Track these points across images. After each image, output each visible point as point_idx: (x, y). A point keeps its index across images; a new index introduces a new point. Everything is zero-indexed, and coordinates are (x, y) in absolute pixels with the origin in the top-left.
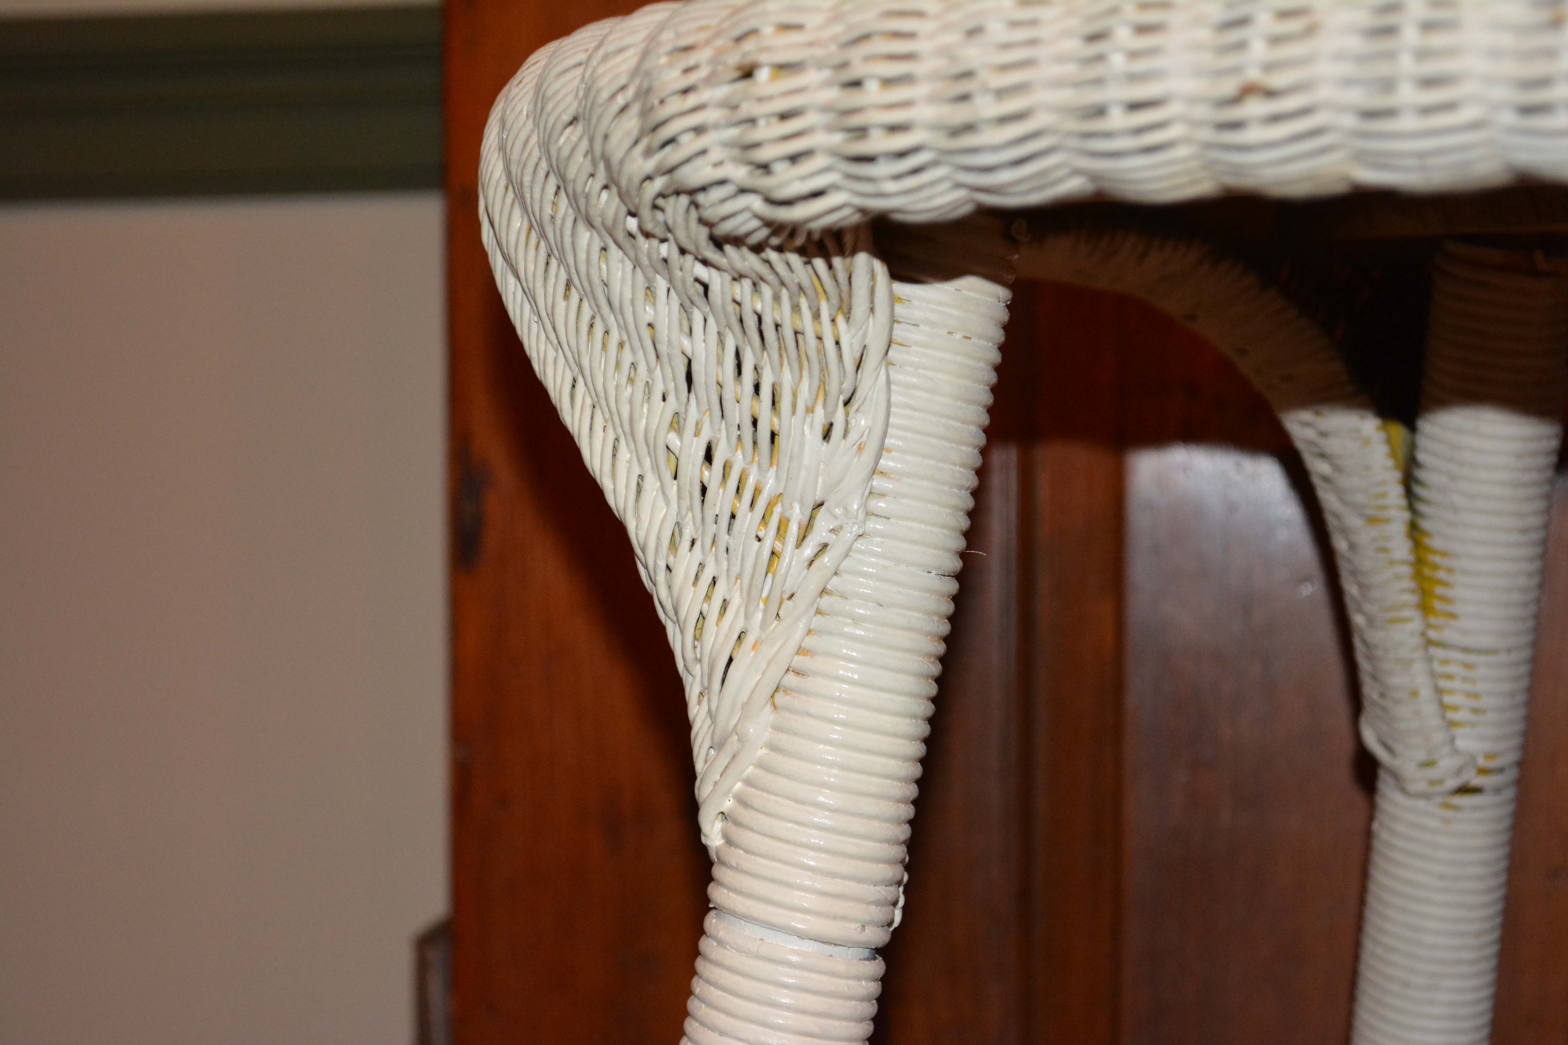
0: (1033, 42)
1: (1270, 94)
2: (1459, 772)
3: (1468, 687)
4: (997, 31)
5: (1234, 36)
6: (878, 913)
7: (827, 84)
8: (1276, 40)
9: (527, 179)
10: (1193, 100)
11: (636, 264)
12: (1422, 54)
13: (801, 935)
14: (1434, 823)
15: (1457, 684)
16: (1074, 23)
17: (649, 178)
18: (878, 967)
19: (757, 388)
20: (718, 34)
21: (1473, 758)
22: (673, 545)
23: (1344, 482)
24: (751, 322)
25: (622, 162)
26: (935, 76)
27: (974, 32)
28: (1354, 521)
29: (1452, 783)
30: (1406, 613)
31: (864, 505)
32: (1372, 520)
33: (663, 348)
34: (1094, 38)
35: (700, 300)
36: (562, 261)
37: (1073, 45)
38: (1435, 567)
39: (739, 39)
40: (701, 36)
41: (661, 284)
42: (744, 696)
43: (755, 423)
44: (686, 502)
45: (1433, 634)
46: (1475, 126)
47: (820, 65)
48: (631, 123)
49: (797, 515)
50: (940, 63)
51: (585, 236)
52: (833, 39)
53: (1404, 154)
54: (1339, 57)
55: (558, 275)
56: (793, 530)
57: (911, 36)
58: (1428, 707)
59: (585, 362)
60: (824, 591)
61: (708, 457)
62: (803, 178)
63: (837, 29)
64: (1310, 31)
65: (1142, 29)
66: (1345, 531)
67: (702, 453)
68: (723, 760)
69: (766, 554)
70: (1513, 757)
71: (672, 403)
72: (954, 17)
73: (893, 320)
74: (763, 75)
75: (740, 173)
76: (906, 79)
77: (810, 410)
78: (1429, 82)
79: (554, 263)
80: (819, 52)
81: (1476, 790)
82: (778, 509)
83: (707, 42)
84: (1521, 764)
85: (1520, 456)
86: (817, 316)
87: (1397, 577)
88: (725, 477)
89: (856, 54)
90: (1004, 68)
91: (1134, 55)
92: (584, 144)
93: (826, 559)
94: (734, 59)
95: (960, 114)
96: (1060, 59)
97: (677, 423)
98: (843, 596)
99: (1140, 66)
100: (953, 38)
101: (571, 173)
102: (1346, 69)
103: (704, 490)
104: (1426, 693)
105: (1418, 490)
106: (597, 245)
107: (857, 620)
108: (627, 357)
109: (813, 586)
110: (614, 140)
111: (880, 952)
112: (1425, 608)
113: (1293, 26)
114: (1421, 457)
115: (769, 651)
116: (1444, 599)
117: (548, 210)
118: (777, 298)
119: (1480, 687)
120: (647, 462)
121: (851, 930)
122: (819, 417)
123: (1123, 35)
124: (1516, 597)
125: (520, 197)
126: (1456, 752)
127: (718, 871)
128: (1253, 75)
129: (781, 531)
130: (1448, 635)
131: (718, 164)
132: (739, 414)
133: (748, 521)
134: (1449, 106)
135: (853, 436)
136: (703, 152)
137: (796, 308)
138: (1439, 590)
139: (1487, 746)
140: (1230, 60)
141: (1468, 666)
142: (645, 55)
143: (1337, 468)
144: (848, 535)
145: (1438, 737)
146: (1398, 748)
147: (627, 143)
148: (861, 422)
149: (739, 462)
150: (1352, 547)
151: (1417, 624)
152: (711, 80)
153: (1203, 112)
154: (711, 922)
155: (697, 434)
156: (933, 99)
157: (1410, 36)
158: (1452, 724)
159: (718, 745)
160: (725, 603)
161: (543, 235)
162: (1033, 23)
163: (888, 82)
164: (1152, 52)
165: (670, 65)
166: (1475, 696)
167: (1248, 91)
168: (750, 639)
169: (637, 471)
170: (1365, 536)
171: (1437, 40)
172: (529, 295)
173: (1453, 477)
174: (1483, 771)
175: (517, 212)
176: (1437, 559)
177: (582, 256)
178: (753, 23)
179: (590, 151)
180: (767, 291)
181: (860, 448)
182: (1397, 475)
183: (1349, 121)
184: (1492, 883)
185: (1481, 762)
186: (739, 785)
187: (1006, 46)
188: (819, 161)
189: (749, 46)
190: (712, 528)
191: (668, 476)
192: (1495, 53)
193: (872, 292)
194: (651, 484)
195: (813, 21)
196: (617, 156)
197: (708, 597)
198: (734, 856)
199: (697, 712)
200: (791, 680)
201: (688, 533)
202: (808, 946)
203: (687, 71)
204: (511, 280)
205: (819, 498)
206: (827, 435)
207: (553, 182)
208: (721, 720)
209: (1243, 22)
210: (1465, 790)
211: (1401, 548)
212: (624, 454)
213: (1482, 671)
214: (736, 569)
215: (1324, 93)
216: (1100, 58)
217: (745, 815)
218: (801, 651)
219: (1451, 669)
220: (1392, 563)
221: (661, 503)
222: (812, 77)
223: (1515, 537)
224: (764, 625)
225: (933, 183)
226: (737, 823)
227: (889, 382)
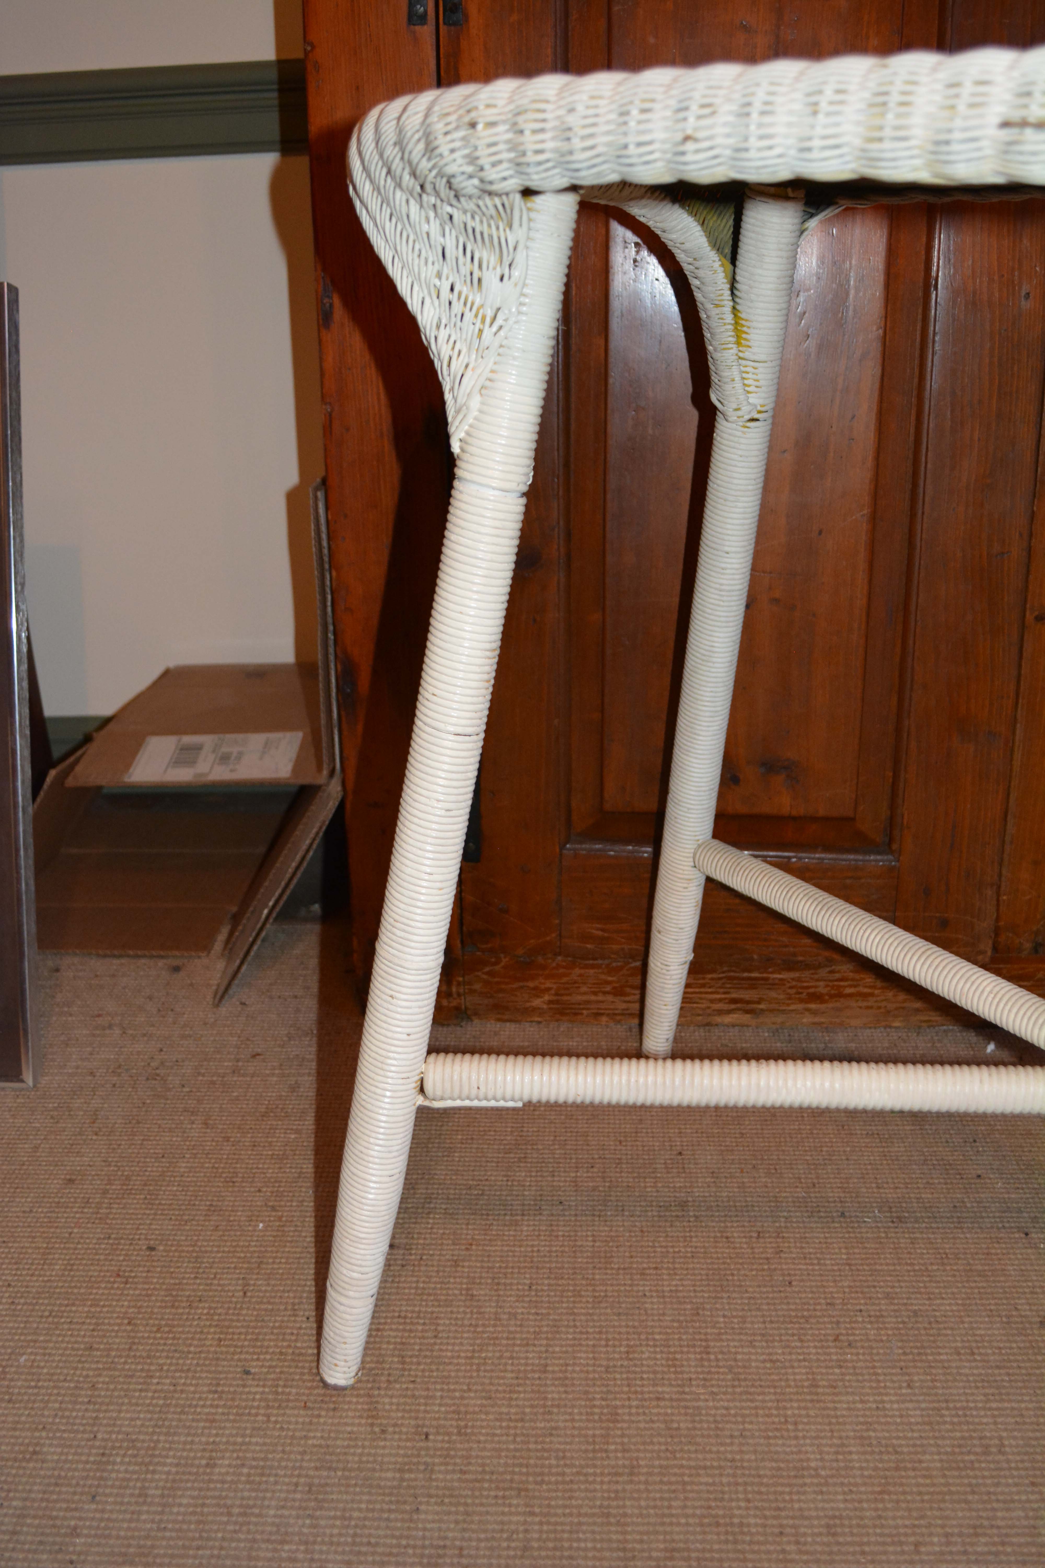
0: (597, 115)
1: (696, 140)
2: (750, 412)
3: (755, 377)
4: (580, 108)
5: (681, 115)
6: (523, 479)
7: (507, 131)
8: (699, 117)
9: (373, 169)
10: (664, 142)
11: (421, 206)
12: (760, 125)
13: (494, 488)
14: (739, 434)
15: (750, 376)
16: (614, 107)
17: (430, 171)
18: (523, 501)
19: (472, 259)
20: (460, 108)
21: (756, 406)
22: (438, 327)
23: (704, 288)
24: (470, 231)
25: (418, 164)
26: (554, 128)
27: (571, 110)
28: (709, 306)
29: (747, 417)
30: (730, 346)
31: (517, 309)
32: (717, 306)
33: (432, 243)
34: (622, 114)
35: (448, 222)
36: (388, 204)
37: (613, 116)
38: (743, 326)
39: (469, 111)
40: (452, 109)
41: (432, 214)
42: (468, 391)
43: (471, 274)
44: (443, 308)
45: (741, 354)
46: (780, 156)
47: (504, 122)
48: (421, 146)
49: (490, 314)
50: (556, 123)
51: (398, 193)
52: (511, 111)
53: (751, 168)
54: (725, 124)
55: (386, 212)
56: (488, 320)
57: (544, 111)
58: (738, 385)
59: (398, 248)
60: (501, 346)
61: (452, 289)
62: (498, 173)
63: (511, 107)
64: (714, 113)
65: (644, 111)
66: (705, 311)
67: (449, 287)
68: (460, 417)
69: (477, 330)
70: (772, 406)
71: (436, 266)
72: (562, 103)
73: (529, 229)
74: (480, 127)
75: (470, 169)
76: (542, 130)
77: (495, 268)
78: (761, 137)
79: (384, 205)
80: (503, 117)
81: (757, 420)
82: (481, 311)
83: (455, 112)
84: (774, 409)
85: (778, 278)
86: (498, 228)
87: (727, 330)
88: (459, 298)
89: (520, 119)
90: (584, 127)
91: (640, 122)
92: (400, 155)
93: (502, 333)
94: (467, 119)
95: (565, 146)
96: (608, 122)
97: (439, 276)
98: (509, 348)
99: (642, 127)
100: (561, 112)
101: (394, 167)
102: (727, 130)
103: (450, 303)
104: (737, 379)
105: (736, 292)
106: (404, 198)
107: (515, 358)
108: (417, 247)
109: (497, 344)
110: (414, 154)
111: (524, 494)
112: (738, 343)
113: (707, 111)
114: (738, 278)
115: (479, 371)
116: (745, 339)
117: (382, 182)
118: (481, 222)
119: (759, 377)
120: (426, 291)
121: (513, 486)
122: (499, 272)
123: (635, 112)
124: (776, 338)
125: (369, 175)
126: (749, 403)
127: (458, 463)
128: (689, 132)
129: (483, 321)
130: (746, 355)
131: (461, 166)
132: (465, 270)
133: (468, 316)
134: (770, 148)
135: (513, 279)
136: (455, 160)
137: (489, 226)
138: (744, 336)
139: (761, 401)
140: (680, 126)
141: (755, 368)
142: (426, 116)
143: (702, 283)
144: (511, 322)
145: (742, 397)
146: (725, 402)
147: (419, 156)
148: (516, 273)
149: (465, 290)
150: (708, 317)
151: (734, 351)
152: (457, 128)
153: (667, 146)
154: (456, 483)
155: (447, 279)
156: (553, 138)
157: (755, 116)
158: (748, 392)
159: (458, 412)
160: (460, 352)
161: (379, 193)
162: (596, 107)
163: (535, 132)
164: (648, 121)
165: (438, 121)
166: (757, 380)
167: (687, 138)
168: (470, 367)
169: (421, 295)
170: (714, 312)
171: (767, 119)
172: (374, 219)
173: (751, 287)
174: (760, 412)
175: (368, 183)
176: (743, 322)
177: (397, 203)
178: (475, 104)
179: (402, 158)
180: (477, 218)
181: (516, 285)
182: (728, 286)
183: (728, 152)
184: (762, 458)
185: (759, 408)
186: (466, 427)
187: (585, 117)
188: (505, 165)
189: (473, 114)
190: (453, 319)
191: (435, 297)
192: (789, 125)
193: (521, 217)
194: (428, 301)
195: (501, 103)
196: (415, 162)
197: (453, 348)
198: (465, 457)
199: (448, 397)
200: (488, 383)
201: (444, 321)
202: (497, 493)
203: (447, 124)
204: (364, 212)
205: (498, 305)
206: (502, 279)
207: (384, 171)
208: (459, 400)
209: (686, 109)
210: (753, 420)
211: (729, 318)
212: (416, 288)
213: (761, 370)
214: (464, 337)
215: (719, 141)
216: (625, 123)
217: (469, 440)
218: (492, 371)
219: (748, 369)
220: (725, 324)
221: (432, 309)
222: (501, 128)
223: (776, 313)
224: (476, 360)
225: (553, 176)
226: (466, 443)
227: (527, 256)
